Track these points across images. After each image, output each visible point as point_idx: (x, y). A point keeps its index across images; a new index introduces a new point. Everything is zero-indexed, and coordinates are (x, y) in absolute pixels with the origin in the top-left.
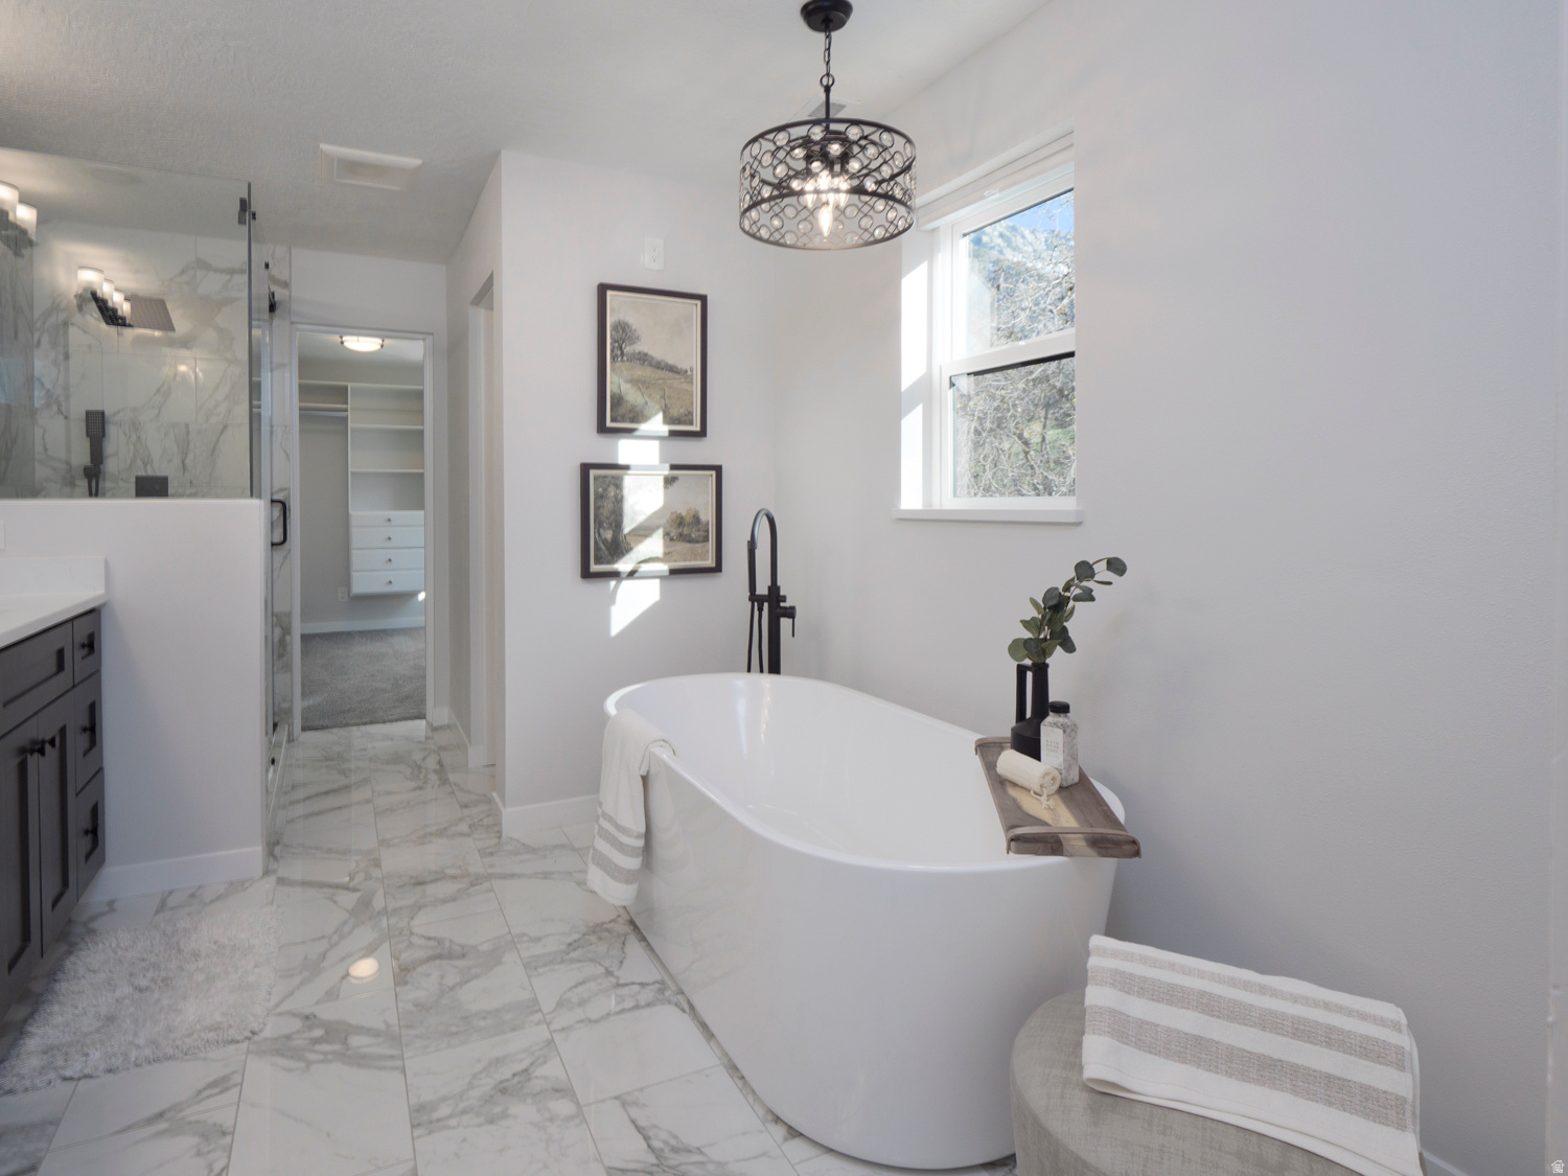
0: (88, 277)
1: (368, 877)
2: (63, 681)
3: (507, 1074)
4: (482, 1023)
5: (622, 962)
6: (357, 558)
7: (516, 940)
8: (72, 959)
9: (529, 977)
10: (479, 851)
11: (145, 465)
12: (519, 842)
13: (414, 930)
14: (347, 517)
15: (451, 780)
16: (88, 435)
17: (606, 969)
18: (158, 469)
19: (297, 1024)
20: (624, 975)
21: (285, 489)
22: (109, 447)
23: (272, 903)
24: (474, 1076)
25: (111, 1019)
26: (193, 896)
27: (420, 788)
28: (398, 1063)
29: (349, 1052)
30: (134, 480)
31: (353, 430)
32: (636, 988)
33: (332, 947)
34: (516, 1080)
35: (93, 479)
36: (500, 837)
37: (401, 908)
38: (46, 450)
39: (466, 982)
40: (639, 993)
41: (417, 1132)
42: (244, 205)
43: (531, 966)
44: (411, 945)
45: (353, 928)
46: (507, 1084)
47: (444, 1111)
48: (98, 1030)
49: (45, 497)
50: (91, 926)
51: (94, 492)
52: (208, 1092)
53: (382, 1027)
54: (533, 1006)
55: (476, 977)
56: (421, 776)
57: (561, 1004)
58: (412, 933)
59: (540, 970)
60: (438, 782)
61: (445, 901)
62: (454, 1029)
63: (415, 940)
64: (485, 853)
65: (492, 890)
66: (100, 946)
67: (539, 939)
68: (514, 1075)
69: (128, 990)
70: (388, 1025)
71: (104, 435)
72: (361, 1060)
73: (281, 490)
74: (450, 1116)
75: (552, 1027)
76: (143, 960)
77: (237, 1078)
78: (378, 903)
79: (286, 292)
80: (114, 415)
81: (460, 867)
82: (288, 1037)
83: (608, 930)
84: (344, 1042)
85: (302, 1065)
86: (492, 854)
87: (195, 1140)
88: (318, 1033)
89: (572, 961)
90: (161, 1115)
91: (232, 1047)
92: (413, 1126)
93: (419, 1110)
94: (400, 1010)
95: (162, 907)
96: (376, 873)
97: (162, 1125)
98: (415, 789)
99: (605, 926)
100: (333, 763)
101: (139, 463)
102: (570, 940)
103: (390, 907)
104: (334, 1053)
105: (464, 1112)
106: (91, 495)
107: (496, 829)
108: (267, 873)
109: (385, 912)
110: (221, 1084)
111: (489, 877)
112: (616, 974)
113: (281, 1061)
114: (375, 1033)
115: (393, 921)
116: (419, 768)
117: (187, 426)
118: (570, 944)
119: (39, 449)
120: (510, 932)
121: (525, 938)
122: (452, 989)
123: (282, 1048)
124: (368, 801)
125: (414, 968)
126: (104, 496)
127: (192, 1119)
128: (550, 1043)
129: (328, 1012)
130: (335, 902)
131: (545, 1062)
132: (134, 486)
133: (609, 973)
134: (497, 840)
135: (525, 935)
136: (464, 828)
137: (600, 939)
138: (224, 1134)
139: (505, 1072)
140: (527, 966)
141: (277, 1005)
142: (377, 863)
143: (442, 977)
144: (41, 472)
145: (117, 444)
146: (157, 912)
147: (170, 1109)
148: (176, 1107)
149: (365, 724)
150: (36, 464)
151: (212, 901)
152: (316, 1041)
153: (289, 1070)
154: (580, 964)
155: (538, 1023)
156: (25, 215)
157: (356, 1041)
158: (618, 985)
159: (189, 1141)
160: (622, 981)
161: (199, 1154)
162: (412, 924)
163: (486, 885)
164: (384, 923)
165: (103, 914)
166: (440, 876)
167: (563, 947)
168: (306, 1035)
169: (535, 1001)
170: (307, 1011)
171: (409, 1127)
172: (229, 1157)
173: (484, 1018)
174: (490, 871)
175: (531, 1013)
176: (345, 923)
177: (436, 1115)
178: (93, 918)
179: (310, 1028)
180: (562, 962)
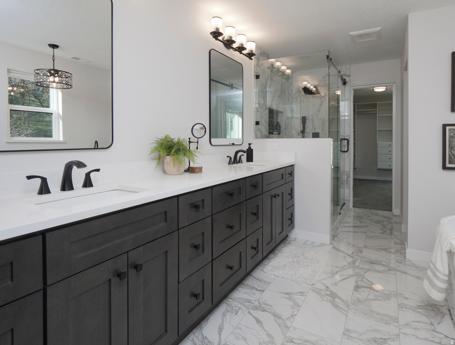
0: (305, 83)
1: (357, 255)
2: (283, 182)
3: (378, 337)
4: (376, 316)
5: (439, 323)
6: (380, 157)
7: (398, 295)
8: (283, 248)
9: (399, 309)
10: (396, 260)
11: (314, 130)
12: (412, 262)
13: (365, 277)
14: (376, 144)
15: (394, 234)
16: (302, 123)
17: (431, 322)
18: (317, 131)
19: (324, 288)
20: (439, 328)
21: (349, 135)
22: (307, 125)
23: (329, 252)
24: (367, 330)
25: (285, 265)
26: (312, 243)
27: (383, 233)
28: (346, 313)
29: (334, 302)
30: (312, 133)
31: (378, 116)
32: (443, 336)
33: (340, 271)
34: (381, 340)
35: (303, 133)
36: (405, 258)
37: (363, 268)
38: (294, 127)
39: (376, 300)
40: (443, 339)
41: (344, 336)
42: (328, 57)
43: (401, 306)
44: (362, 280)
45: (348, 268)
46: (377, 340)
47: (354, 335)
48: (282, 267)
49: (294, 138)
50: (290, 242)
51: (303, 137)
52: (299, 294)
53: (346, 300)
54: (396, 320)
55: (379, 300)
56: (385, 230)
57: (406, 325)
58: (364, 277)
59: (403, 309)
60: (390, 233)
61: (378, 272)
62: (366, 313)
63: (364, 279)
64: (397, 261)
65: (396, 275)
66: (289, 247)
67: (407, 298)
68: (381, 338)
69: (291, 261)
70: (347, 301)
71: (305, 123)
72: (336, 306)
73: (347, 136)
74: (355, 338)
75: (401, 331)
76: (296, 255)
77: (306, 294)
78: (357, 264)
79: (349, 78)
80: (308, 117)
81: (387, 263)
82: (321, 290)
83: (437, 308)
84: (334, 299)
85: (321, 299)
86: (400, 263)
87: (292, 304)
88: (328, 293)
89: (418, 312)
90: (288, 293)
91: (308, 285)
92: (344, 334)
93: (347, 330)
94: (352, 298)
95: (305, 244)
96: (360, 255)
97: (287, 296)
98: (381, 233)
99: (437, 306)
100: (358, 218)
101: (313, 129)
102: (420, 304)
103: (361, 266)
104: (330, 300)
105: (360, 339)
106: (303, 138)
107: (404, 254)
108: (331, 244)
109: (358, 267)
110: (302, 293)
111: (396, 270)
112: (435, 326)
113: (316, 295)
114: (343, 301)
115: (360, 271)
116: (385, 227)
117: (324, 119)
118: (419, 306)
119: (293, 127)
120: (397, 291)
121: (402, 296)
122: (370, 300)
123: (318, 292)
124: (365, 233)
125: (361, 288)
126: (306, 138)
127: (294, 298)
128: (398, 335)
129: (333, 288)
130: (345, 259)
131: (393, 341)
132: (312, 135)
133: (432, 324)
134: (404, 259)
135: (402, 294)
136: (393, 250)
137: (433, 310)
138: (299, 306)
139: (378, 336)
140: (399, 305)
141: (321, 280)
142: (361, 252)
143: (368, 295)
144: (294, 132)
145: (309, 124)
146: (303, 245)
147: (290, 293)
148: (292, 294)
149: (372, 209)
150: (293, 130)
151: (316, 246)
152: (327, 295)
153: (318, 299)
154: (421, 315)
155: (396, 326)
156: (288, 71)
157: (337, 300)
158: (434, 331)
159: (291, 303)
160: (436, 330)
161: (292, 308)
162: (365, 274)
163: (394, 272)
164: (357, 270)
165: (293, 240)
166: (379, 263)
167: (416, 306)
168: (325, 292)
169: (397, 319)
170: (328, 286)
171: (342, 334)
172: (298, 312)
173: (377, 314)
174: (397, 268)
175: (395, 322)
176: (346, 266)
177: (351, 335)
178: (291, 241)
179: (327, 290)
180: (413, 310)
